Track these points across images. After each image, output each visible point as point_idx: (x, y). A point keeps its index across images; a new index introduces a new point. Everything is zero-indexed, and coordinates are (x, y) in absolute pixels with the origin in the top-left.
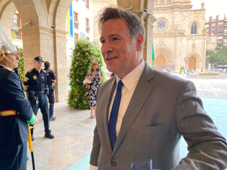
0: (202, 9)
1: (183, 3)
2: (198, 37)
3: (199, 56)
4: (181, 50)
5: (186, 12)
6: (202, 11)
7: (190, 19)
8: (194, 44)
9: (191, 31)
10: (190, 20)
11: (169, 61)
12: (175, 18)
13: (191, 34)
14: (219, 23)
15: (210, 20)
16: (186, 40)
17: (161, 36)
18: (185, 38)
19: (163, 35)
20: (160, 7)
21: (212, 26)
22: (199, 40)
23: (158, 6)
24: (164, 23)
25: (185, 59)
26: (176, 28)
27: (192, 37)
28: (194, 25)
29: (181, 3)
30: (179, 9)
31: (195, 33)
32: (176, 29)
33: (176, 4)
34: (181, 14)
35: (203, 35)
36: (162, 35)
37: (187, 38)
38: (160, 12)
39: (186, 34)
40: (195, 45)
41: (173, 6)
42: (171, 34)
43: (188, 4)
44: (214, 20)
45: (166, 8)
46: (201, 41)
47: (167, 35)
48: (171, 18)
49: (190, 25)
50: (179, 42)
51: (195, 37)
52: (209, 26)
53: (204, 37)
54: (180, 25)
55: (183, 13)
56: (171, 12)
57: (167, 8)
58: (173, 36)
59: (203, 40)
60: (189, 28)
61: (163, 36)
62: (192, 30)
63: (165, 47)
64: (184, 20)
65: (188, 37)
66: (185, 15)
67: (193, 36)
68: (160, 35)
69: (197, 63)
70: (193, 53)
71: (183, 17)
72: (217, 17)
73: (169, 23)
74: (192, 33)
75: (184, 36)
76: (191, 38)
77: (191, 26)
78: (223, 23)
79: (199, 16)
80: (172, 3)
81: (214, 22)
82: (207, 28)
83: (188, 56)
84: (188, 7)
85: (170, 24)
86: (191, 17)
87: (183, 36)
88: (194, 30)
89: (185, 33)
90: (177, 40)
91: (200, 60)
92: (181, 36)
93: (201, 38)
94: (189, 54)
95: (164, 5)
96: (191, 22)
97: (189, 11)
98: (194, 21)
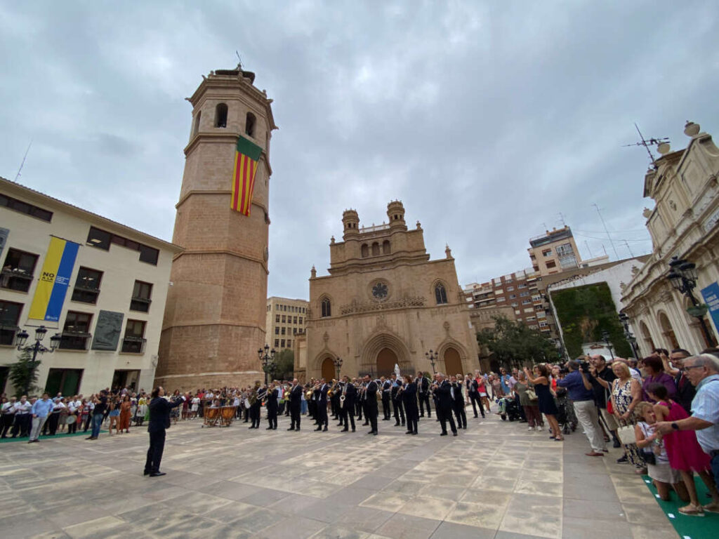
0: (447, 259)
1: (413, 252)
2: (449, 308)
3: (463, 346)
4: (422, 336)
5: (419, 267)
6: (448, 262)
7: (429, 277)
8: (446, 322)
10: (429, 279)
11: (403, 360)
12: (401, 278)
13: (438, 304)
14: (519, 286)
16: (430, 316)
17: (380, 312)
18: (427, 312)
19: (383, 308)
20: (374, 261)
21: (508, 291)
22: (455, 314)
23: (371, 261)
24: (385, 287)
25: (427, 354)
26: (406, 295)
27: (441, 309)
28: (440, 287)
29: (409, 252)
30: (404, 263)
31: (445, 301)
32: (405, 297)
33: (399, 255)
34: (411, 270)
35: (458, 305)
36: (380, 310)
37: (431, 312)
38: (374, 270)
39: (427, 304)
40: (448, 325)
41: (394, 259)
42: (396, 306)
43: (422, 253)
45: (384, 263)
46: (460, 316)
47: (391, 309)
48: (395, 279)
49: (431, 287)
50: (415, 320)
51: (446, 308)
54: (413, 289)
55: (414, 268)
56: (394, 268)
57: (386, 263)
58: (401, 309)
59: (463, 313)
60: (431, 293)
61: (384, 311)
62: (437, 295)
63: (389, 333)
64: (419, 280)
65: (433, 310)
66: (419, 272)
67: (441, 307)
68: (378, 309)
69: (462, 361)
70: (449, 340)
71: (416, 275)
72: (513, 275)
73: (393, 287)
74: (439, 301)
75: (424, 308)
76: (439, 310)
77: (434, 289)
79: (444, 271)
80: (393, 255)
81: (509, 284)
84: (421, 257)
85: (396, 289)
86: (431, 274)
87: (422, 308)
88: (441, 295)
89: (425, 303)
90: (411, 317)
91: (467, 355)
92: (418, 308)
93: (458, 310)
94: (442, 343)
95: (379, 258)
96: (432, 283)
97: (424, 264)
98: (438, 280)
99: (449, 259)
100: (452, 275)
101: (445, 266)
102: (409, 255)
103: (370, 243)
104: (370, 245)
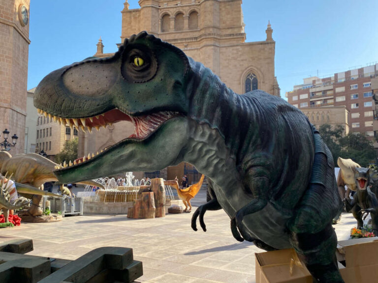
0: (266, 42)
1: (225, 28)
5: (230, 49)
6: (267, 45)
7: (241, 63)
10: (240, 65)
20: (176, 38)
21: (352, 89)
28: (252, 77)
29: (220, 29)
30: (212, 42)
33: (208, 31)
34: (220, 53)
41: (200, 36)
43: (236, 31)
44: (356, 76)
45: (187, 41)
49: (241, 77)
52: (346, 88)
55: (224, 50)
56: (200, 49)
57: (189, 41)
60: (240, 84)
62: (246, 86)
64: (227, 67)
66: (229, 56)
71: (226, 60)
72: (361, 70)
77: (245, 79)
79: (260, 57)
80: (200, 31)
81: (354, 80)
84: (235, 37)
86: (242, 60)
88: (252, 88)
95: (183, 34)
96: (243, 71)
97: (237, 46)
98: (252, 67)
99: (269, 41)
100: (268, 63)
101: (262, 51)
102: (219, 32)
103: (172, 12)
104: (172, 16)
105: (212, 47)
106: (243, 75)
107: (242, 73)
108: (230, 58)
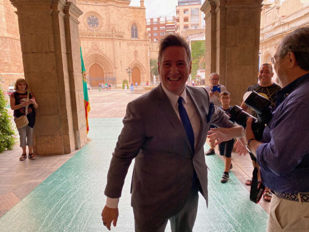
0: (141, 8)
2: (139, 42)
3: (143, 66)
4: (121, 58)
5: (123, 9)
7: (129, 18)
8: (136, 51)
9: (132, 35)
11: (107, 72)
12: (110, 15)
13: (132, 38)
14: (161, 28)
15: (151, 22)
16: (127, 45)
17: (94, 38)
18: (125, 43)
19: (96, 36)
21: (154, 29)
22: (142, 46)
24: (97, 19)
25: (127, 70)
27: (134, 42)
28: (134, 27)
30: (114, 4)
31: (136, 37)
32: (112, 30)
34: (117, 10)
35: (144, 41)
37: (128, 43)
38: (89, 3)
39: (126, 37)
40: (137, 53)
44: (156, 22)
46: (144, 48)
47: (102, 37)
48: (105, 14)
50: (118, 47)
51: (137, 42)
52: (151, 30)
53: (146, 42)
54: (118, 25)
55: (119, 9)
56: (105, 6)
58: (109, 39)
59: (146, 46)
60: (129, 30)
61: (97, 38)
62: (132, 32)
63: (100, 54)
64: (121, 19)
66: (122, 13)
67: (134, 40)
68: (93, 36)
69: (141, 75)
70: (136, 62)
71: (120, 15)
72: (159, 19)
73: (104, 20)
75: (124, 40)
76: (132, 43)
77: (131, 27)
78: (164, 27)
79: (139, 16)
81: (155, 25)
82: (148, 31)
83: (130, 66)
84: (125, 2)
85: (105, 23)
86: (130, 16)
87: (122, 40)
88: (134, 33)
89: (124, 36)
90: (116, 44)
91: (144, 71)
92: (120, 39)
93: (144, 44)
94: (131, 64)
96: (130, 23)
97: (126, 7)
98: (134, 21)
99: (143, 8)
100: (143, 20)
101: (139, 13)
105: (114, 6)
106: (130, 25)
107: (130, 24)
108: (123, 14)
